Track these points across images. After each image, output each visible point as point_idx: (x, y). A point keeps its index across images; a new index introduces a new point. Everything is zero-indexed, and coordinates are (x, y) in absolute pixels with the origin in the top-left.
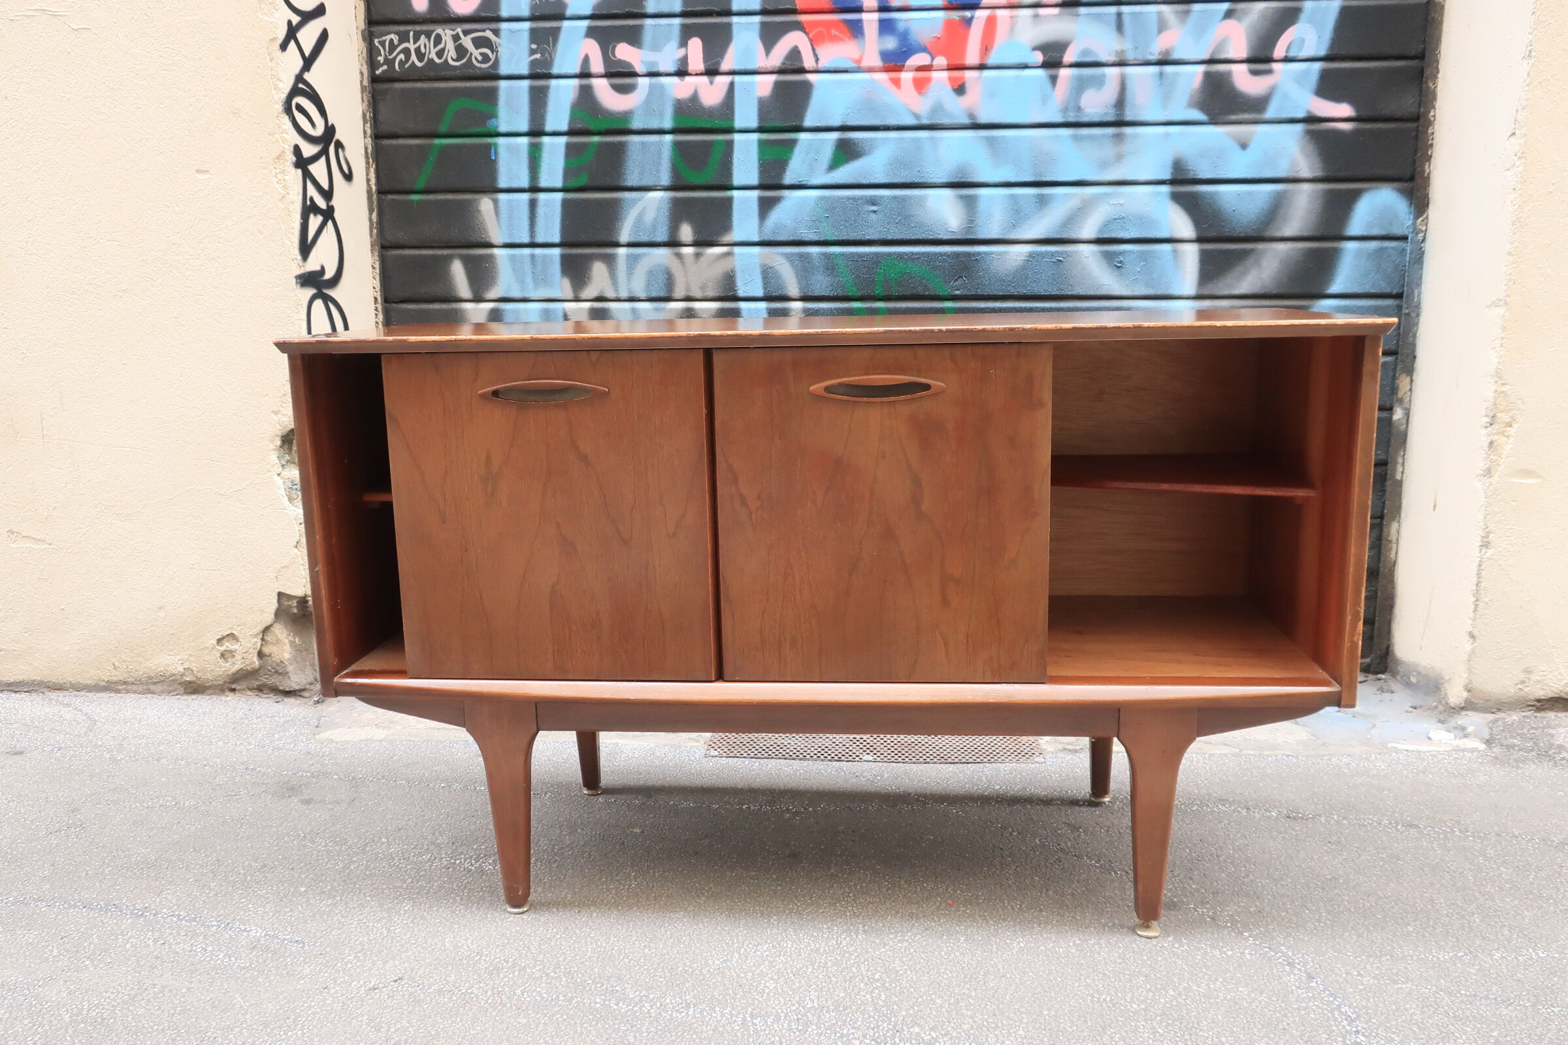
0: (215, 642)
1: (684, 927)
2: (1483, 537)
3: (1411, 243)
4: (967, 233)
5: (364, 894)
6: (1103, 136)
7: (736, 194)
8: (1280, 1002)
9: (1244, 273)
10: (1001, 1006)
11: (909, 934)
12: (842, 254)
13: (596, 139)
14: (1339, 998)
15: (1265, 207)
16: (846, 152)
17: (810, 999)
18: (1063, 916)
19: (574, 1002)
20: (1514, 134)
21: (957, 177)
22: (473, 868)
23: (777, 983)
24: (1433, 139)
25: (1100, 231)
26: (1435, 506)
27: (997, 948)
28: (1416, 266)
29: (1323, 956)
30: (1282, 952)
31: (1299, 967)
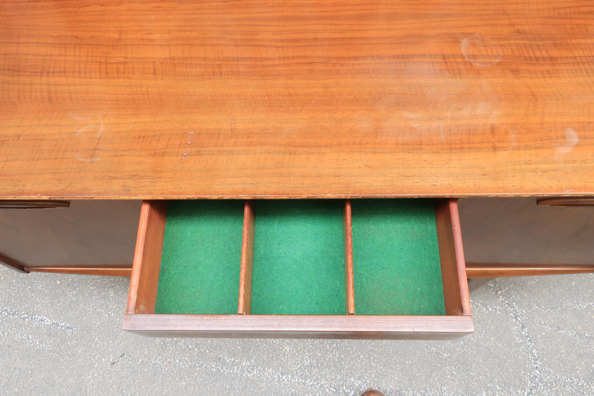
8: (507, 347)
14: (533, 342)
19: (203, 367)
29: (531, 310)
30: (513, 307)
31: (519, 319)
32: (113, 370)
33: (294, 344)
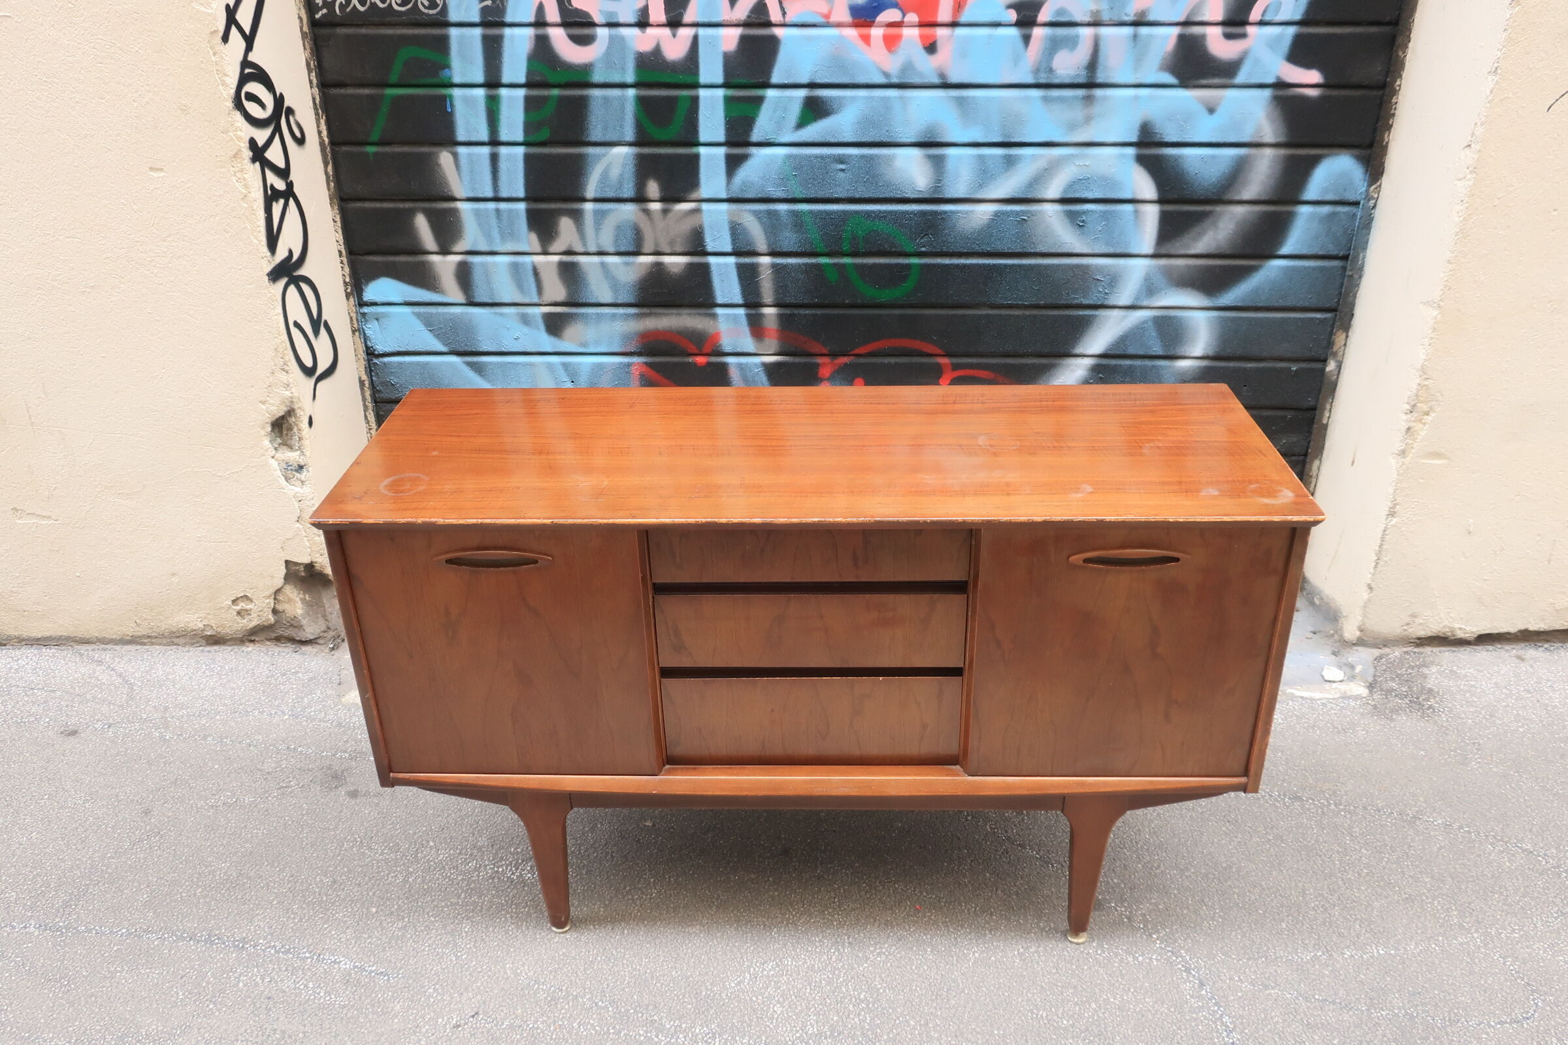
0: (230, 603)
1: (701, 944)
2: (1391, 508)
3: (1362, 209)
4: (934, 192)
5: (428, 914)
6: (1075, 98)
7: (702, 150)
8: (1177, 1013)
9: (1200, 235)
10: (962, 1026)
11: (886, 946)
12: (811, 212)
13: (555, 92)
14: (1222, 1006)
15: (1226, 171)
16: (815, 109)
17: (811, 1024)
18: (1009, 919)
19: (622, 1035)
20: (1469, 146)
21: (926, 137)
22: (515, 878)
23: (784, 1007)
24: (1395, 109)
25: (1065, 191)
26: (1353, 462)
27: (957, 960)
28: (1364, 231)
29: (1214, 960)
30: (1182, 957)
31: (1193, 973)
32: (454, 1036)
33: (789, 1003)
